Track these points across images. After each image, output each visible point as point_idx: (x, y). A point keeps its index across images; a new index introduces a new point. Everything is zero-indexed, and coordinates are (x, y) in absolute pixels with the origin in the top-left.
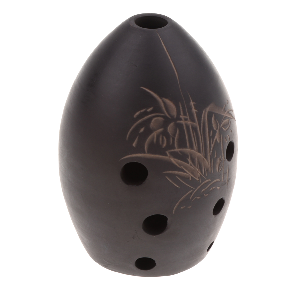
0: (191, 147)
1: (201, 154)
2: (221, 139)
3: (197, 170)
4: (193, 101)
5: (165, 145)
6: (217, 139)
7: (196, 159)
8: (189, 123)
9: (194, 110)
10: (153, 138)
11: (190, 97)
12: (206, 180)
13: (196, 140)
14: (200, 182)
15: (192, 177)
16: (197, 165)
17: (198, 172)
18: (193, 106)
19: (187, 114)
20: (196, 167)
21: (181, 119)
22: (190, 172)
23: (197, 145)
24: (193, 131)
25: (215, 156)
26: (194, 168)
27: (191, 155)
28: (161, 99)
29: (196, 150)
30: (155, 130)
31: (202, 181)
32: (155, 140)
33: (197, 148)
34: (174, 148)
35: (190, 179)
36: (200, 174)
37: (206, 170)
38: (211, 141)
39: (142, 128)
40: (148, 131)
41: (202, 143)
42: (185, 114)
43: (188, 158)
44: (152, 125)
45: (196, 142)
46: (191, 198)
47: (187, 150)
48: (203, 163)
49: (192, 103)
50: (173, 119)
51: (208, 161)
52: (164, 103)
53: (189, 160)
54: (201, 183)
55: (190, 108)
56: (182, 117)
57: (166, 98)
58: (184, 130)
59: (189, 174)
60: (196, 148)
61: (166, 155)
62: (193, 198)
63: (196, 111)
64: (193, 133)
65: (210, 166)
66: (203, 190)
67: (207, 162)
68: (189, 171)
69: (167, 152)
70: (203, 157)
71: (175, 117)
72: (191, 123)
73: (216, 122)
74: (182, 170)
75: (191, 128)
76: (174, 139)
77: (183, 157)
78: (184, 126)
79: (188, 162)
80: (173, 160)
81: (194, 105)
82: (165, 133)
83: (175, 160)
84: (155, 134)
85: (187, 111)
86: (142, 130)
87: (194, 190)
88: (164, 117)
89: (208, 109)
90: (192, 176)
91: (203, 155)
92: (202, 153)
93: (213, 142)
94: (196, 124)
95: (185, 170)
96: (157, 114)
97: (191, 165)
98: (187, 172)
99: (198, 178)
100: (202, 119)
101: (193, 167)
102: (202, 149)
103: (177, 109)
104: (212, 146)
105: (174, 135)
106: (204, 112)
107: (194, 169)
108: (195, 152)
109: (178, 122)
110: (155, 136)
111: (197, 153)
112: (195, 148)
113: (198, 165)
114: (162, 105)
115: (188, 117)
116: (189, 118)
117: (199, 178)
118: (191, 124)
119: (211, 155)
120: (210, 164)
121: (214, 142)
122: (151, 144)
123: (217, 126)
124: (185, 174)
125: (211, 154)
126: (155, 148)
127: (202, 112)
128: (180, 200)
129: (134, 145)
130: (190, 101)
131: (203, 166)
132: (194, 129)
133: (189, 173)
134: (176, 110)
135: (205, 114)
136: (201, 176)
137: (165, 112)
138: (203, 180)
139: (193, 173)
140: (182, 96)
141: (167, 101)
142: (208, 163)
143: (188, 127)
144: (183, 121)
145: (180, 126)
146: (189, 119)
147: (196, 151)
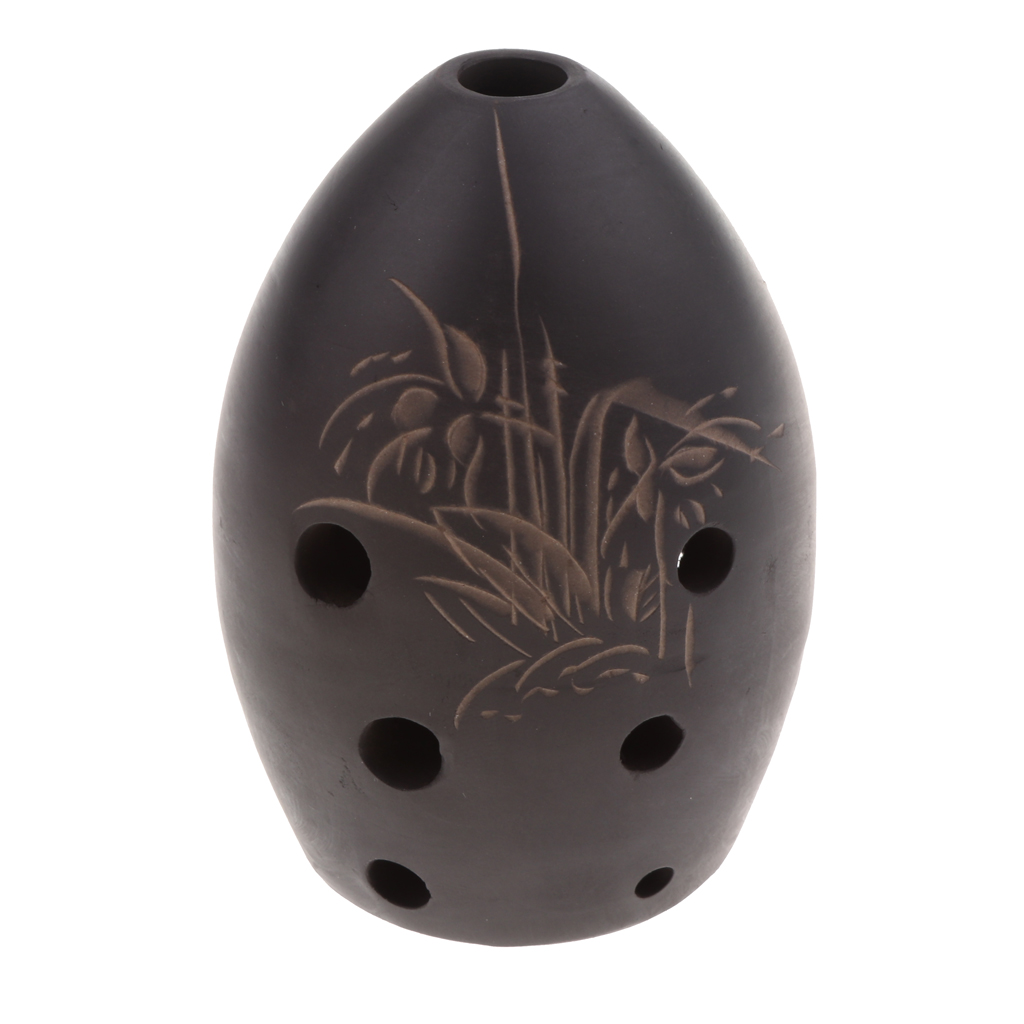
0: (524, 509)
1: (562, 542)
2: (655, 509)
3: (543, 593)
4: (558, 356)
5: (429, 486)
6: (638, 506)
7: (540, 557)
8: (527, 426)
9: (554, 390)
10: (395, 455)
11: (547, 340)
12: (579, 637)
13: (543, 491)
14: (556, 638)
15: (519, 615)
16: (540, 577)
17: (544, 601)
18: (552, 374)
19: (525, 394)
20: (538, 584)
21: (497, 409)
22: (513, 595)
23: (544, 508)
24: (536, 456)
25: (624, 562)
26: (530, 584)
27: (520, 537)
28: (442, 327)
29: (540, 523)
30: (406, 429)
31: (564, 639)
32: (400, 464)
33: (545, 519)
34: (460, 501)
35: (514, 620)
36: (553, 611)
37: (577, 603)
38: (609, 508)
39: (367, 414)
40: (386, 430)
41: (568, 504)
42: (515, 394)
43: (509, 546)
44: (400, 408)
45: (544, 495)
46: (518, 686)
47: (508, 518)
48: (566, 575)
49: (551, 364)
50: (468, 404)
51: (588, 572)
52: (451, 345)
53: (512, 553)
54: (558, 644)
55: (538, 380)
56: (503, 400)
57: (461, 327)
58: (503, 447)
59: (510, 603)
60: (542, 517)
61: (430, 520)
62: (525, 688)
63: (562, 391)
64: (537, 465)
65: (597, 590)
66: (566, 670)
67: (584, 576)
68: (509, 592)
69: (435, 512)
70: (568, 553)
71: (478, 397)
72: (534, 427)
73: (645, 447)
74: (484, 584)
75: (529, 446)
76: (461, 471)
77: (492, 539)
78: (507, 433)
79: (507, 561)
80: (453, 542)
81: (559, 370)
82: (434, 445)
83: (458, 544)
84: (402, 441)
85: (525, 385)
86: (366, 421)
87: (530, 662)
88: (442, 391)
89: (613, 396)
90: (521, 609)
91: (569, 548)
92: (565, 540)
93: (614, 511)
94: (555, 437)
95: (494, 583)
96: (420, 376)
97: (518, 572)
98: (504, 593)
99: (544, 622)
100: (582, 423)
101: (525, 579)
102: (565, 524)
103: (490, 373)
104: (612, 524)
105: (467, 457)
106: (593, 400)
107: (529, 587)
108: (535, 528)
109: (487, 415)
110: (403, 450)
111: (544, 534)
112: (539, 518)
113: (546, 577)
114: (443, 349)
115: (525, 406)
116: (527, 409)
117: (548, 624)
118: (532, 431)
119: (602, 553)
120: (596, 583)
121: (621, 510)
122: (387, 474)
123: (646, 461)
124: (494, 597)
125: (602, 550)
126: (397, 489)
127: (587, 400)
128: (477, 686)
129: (337, 466)
130: (542, 354)
131: (567, 586)
132: (544, 452)
133: (509, 598)
134: (485, 375)
135: (597, 407)
136: (557, 617)
137: (448, 373)
138: (566, 635)
139: (524, 603)
140: (519, 330)
141: (463, 339)
142: (590, 579)
143: (518, 441)
144: (503, 415)
145: (492, 433)
146: (527, 415)
147: (542, 529)
